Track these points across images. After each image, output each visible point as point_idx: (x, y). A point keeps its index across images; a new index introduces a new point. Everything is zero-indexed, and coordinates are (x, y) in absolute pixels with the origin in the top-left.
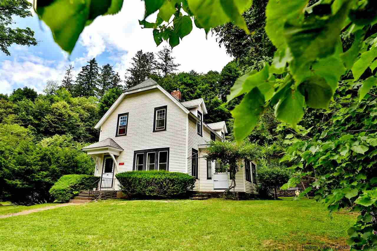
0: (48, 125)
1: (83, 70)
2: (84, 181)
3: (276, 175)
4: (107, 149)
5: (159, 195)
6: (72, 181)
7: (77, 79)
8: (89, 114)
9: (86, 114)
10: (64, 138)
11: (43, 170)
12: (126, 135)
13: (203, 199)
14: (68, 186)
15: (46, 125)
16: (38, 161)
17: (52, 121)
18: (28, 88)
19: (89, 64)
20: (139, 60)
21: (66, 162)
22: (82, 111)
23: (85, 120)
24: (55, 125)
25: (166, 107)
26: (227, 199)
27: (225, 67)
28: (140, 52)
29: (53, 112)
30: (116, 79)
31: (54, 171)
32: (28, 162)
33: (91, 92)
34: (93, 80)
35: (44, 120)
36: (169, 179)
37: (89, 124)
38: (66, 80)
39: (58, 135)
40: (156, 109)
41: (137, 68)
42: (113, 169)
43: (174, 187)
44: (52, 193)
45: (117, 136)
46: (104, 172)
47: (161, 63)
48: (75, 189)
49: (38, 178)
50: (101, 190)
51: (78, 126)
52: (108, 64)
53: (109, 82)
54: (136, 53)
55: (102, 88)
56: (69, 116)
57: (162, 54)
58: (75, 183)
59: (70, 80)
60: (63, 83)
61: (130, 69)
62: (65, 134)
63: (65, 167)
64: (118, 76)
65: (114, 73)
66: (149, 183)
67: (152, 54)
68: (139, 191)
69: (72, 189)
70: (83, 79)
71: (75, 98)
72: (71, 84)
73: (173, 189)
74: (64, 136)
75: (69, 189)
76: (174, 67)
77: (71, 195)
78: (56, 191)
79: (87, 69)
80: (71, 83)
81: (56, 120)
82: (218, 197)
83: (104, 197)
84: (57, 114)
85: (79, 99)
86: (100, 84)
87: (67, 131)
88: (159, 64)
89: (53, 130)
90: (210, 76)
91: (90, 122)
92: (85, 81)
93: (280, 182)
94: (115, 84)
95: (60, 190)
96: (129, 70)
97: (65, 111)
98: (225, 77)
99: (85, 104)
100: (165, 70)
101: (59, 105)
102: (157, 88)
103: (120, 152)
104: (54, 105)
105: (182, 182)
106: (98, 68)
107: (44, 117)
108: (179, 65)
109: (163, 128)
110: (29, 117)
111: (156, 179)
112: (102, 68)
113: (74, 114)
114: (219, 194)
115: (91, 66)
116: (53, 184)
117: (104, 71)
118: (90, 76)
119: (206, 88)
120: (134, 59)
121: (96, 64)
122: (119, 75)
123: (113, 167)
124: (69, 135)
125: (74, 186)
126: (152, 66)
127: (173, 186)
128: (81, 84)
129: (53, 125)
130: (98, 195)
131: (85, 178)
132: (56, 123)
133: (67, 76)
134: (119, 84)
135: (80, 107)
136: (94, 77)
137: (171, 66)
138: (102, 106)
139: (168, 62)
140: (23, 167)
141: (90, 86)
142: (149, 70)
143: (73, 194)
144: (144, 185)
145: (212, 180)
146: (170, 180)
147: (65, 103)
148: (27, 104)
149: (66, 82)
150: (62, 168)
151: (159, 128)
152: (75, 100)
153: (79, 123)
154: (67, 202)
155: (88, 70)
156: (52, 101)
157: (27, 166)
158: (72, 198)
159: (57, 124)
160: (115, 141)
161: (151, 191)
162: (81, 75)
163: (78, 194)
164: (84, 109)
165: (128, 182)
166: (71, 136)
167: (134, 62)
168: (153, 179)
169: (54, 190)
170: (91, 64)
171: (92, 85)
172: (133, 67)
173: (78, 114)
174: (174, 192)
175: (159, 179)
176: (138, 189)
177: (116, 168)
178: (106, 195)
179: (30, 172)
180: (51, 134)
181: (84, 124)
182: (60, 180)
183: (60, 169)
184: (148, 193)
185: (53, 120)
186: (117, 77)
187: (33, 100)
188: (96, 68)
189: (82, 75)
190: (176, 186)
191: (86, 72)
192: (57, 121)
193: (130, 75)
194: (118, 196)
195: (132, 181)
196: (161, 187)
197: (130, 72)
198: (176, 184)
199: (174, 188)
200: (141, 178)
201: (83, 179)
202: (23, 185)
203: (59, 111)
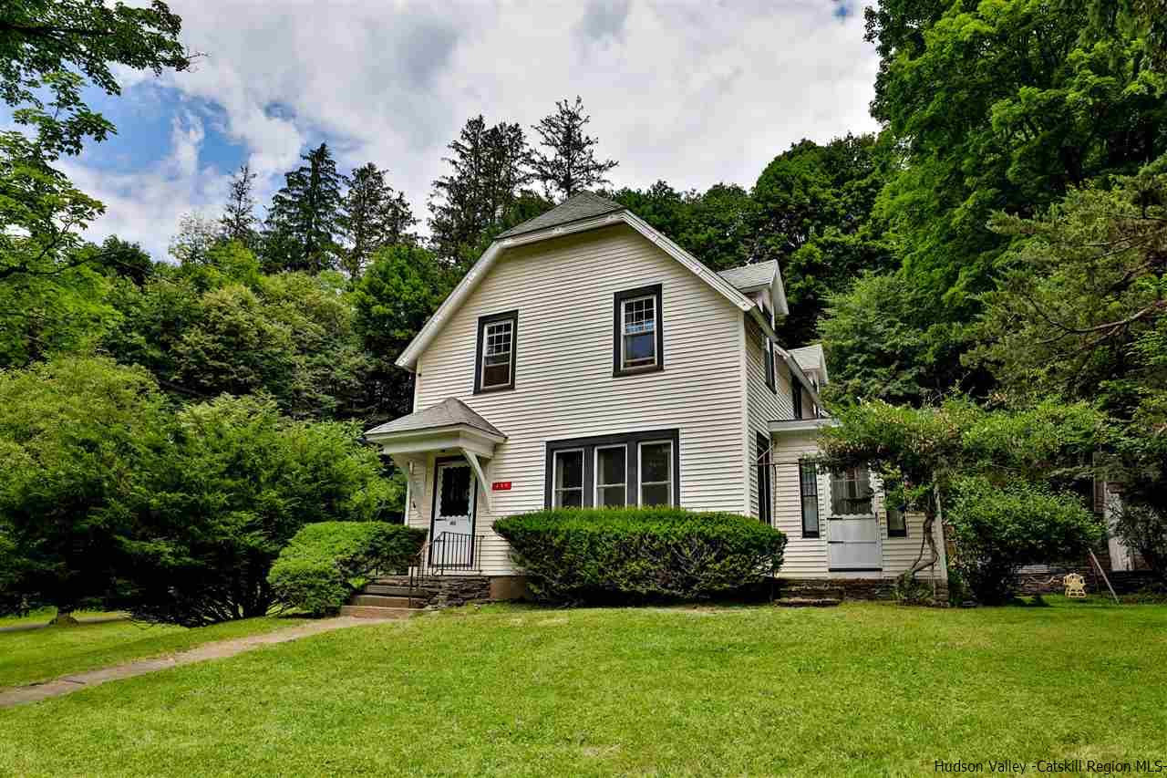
0: (194, 363)
1: (290, 183)
2: (379, 545)
3: (1046, 522)
4: (456, 436)
5: (667, 591)
6: (343, 545)
7: (269, 214)
8: (324, 327)
9: (314, 330)
10: (250, 405)
11: (238, 509)
12: (512, 387)
13: (824, 605)
14: (333, 561)
15: (189, 363)
16: (222, 475)
17: (208, 352)
18: (121, 241)
19: (308, 164)
20: (475, 151)
21: (308, 482)
22: (300, 318)
23: (311, 348)
24: (217, 364)
25: (657, 289)
26: (911, 602)
27: (765, 172)
28: (478, 123)
29: (207, 322)
30: (399, 215)
31: (272, 512)
32: (188, 478)
33: (317, 258)
34: (324, 218)
35: (181, 348)
36: (700, 535)
37: (325, 359)
38: (231, 216)
39: (231, 397)
40: (619, 297)
41: (469, 177)
42: (471, 505)
43: (723, 561)
44: (279, 584)
45: (477, 391)
46: (438, 513)
47: (550, 158)
48: (354, 569)
49: (224, 534)
50: (445, 573)
51: (291, 366)
52: (370, 165)
53: (377, 226)
54: (463, 125)
55: (352, 246)
56: (261, 333)
57: (554, 130)
58: (354, 551)
59: (246, 217)
60: (225, 229)
61: (446, 182)
62: (250, 393)
63: (305, 497)
64: (404, 206)
65: (389, 193)
66: (628, 549)
67: (515, 130)
68: (594, 576)
69: (347, 569)
70: (290, 215)
71: (273, 277)
72: (251, 232)
73: (720, 571)
74: (247, 399)
75: (336, 571)
76: (595, 173)
77: (345, 592)
78: (294, 578)
79: (301, 180)
80: (252, 226)
81: (220, 346)
82: (871, 598)
83: (456, 596)
84: (222, 327)
85: (285, 277)
86: (346, 231)
87: (255, 384)
88: (545, 162)
89: (209, 380)
90: (718, 202)
91: (327, 356)
92: (296, 220)
93: (1062, 546)
94: (395, 232)
95: (308, 575)
96: (441, 184)
97: (247, 316)
98: (770, 205)
99: (309, 296)
100: (567, 184)
101: (225, 296)
102: (624, 222)
103: (496, 447)
104: (211, 297)
105: (749, 545)
106: (338, 176)
107: (181, 339)
108: (612, 165)
109: (652, 361)
110: (132, 337)
111: (654, 538)
112: (352, 178)
113: (276, 326)
114: (873, 587)
115: (315, 170)
116: (275, 555)
117: (357, 186)
118: (312, 203)
119: (709, 240)
120: (457, 146)
121: (328, 163)
122: (406, 199)
123: (471, 498)
124: (263, 395)
125: (352, 561)
126: (516, 170)
127: (718, 560)
128: (286, 230)
129: (210, 363)
130: (437, 590)
131: (384, 533)
132: (218, 358)
133: (236, 204)
134: (410, 230)
135: (292, 305)
136: (327, 207)
137: (587, 170)
138: (363, 300)
139: (575, 154)
140: (177, 496)
141: (313, 238)
142: (509, 183)
143: (349, 586)
144: (610, 556)
145: (823, 538)
146: (707, 540)
147: (247, 291)
148: (123, 293)
149: (233, 225)
150: (298, 500)
151: (633, 364)
152: (275, 283)
153: (293, 359)
154: (334, 612)
155: (307, 184)
156: (202, 285)
157: (190, 494)
158: (348, 602)
159: (223, 361)
160: (475, 410)
161: (635, 579)
162: (282, 201)
163: (364, 586)
164: (305, 310)
165: (548, 546)
166: (272, 399)
167: (456, 156)
168: (643, 537)
169: (286, 573)
170: (314, 163)
171: (318, 234)
172: (456, 175)
173: (288, 330)
174: (723, 581)
175: (666, 535)
176: (588, 571)
177: (484, 498)
178: (463, 592)
179: (198, 512)
180: (208, 393)
181: (307, 362)
182: (299, 541)
183: (290, 503)
184: (627, 585)
185: (211, 346)
186: (401, 208)
187: (140, 282)
188: (332, 176)
189: (286, 201)
190: (732, 562)
191: (298, 189)
192: (222, 351)
193: (443, 200)
194: (495, 594)
195: (564, 542)
196: (675, 565)
197: (444, 192)
198: (731, 554)
199: (724, 566)
200: (598, 532)
201: (378, 536)
202: (176, 555)
203: (227, 318)
